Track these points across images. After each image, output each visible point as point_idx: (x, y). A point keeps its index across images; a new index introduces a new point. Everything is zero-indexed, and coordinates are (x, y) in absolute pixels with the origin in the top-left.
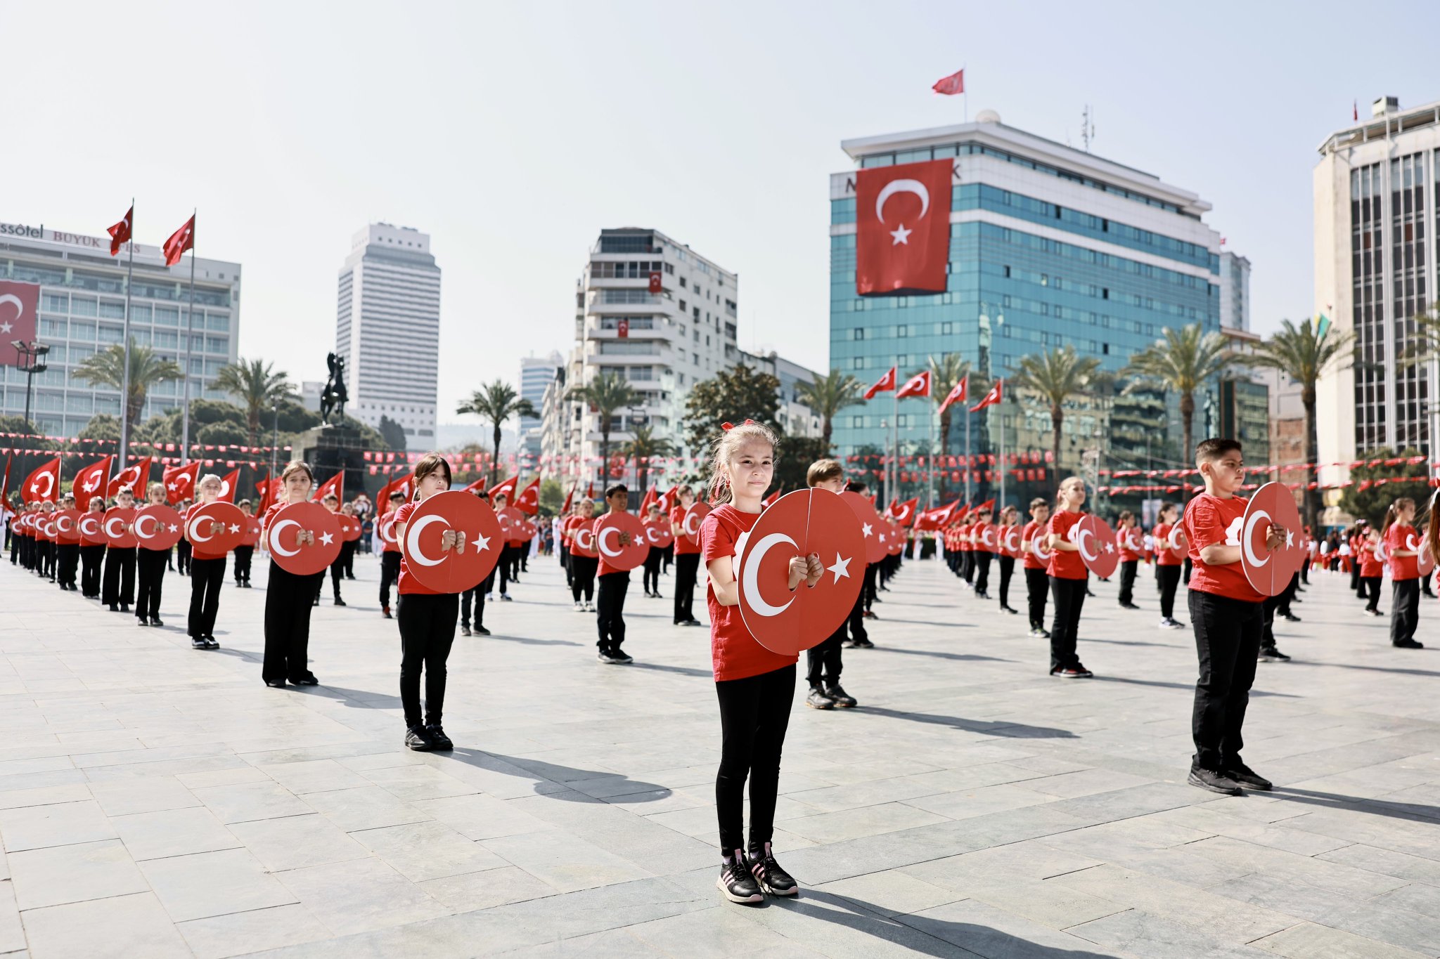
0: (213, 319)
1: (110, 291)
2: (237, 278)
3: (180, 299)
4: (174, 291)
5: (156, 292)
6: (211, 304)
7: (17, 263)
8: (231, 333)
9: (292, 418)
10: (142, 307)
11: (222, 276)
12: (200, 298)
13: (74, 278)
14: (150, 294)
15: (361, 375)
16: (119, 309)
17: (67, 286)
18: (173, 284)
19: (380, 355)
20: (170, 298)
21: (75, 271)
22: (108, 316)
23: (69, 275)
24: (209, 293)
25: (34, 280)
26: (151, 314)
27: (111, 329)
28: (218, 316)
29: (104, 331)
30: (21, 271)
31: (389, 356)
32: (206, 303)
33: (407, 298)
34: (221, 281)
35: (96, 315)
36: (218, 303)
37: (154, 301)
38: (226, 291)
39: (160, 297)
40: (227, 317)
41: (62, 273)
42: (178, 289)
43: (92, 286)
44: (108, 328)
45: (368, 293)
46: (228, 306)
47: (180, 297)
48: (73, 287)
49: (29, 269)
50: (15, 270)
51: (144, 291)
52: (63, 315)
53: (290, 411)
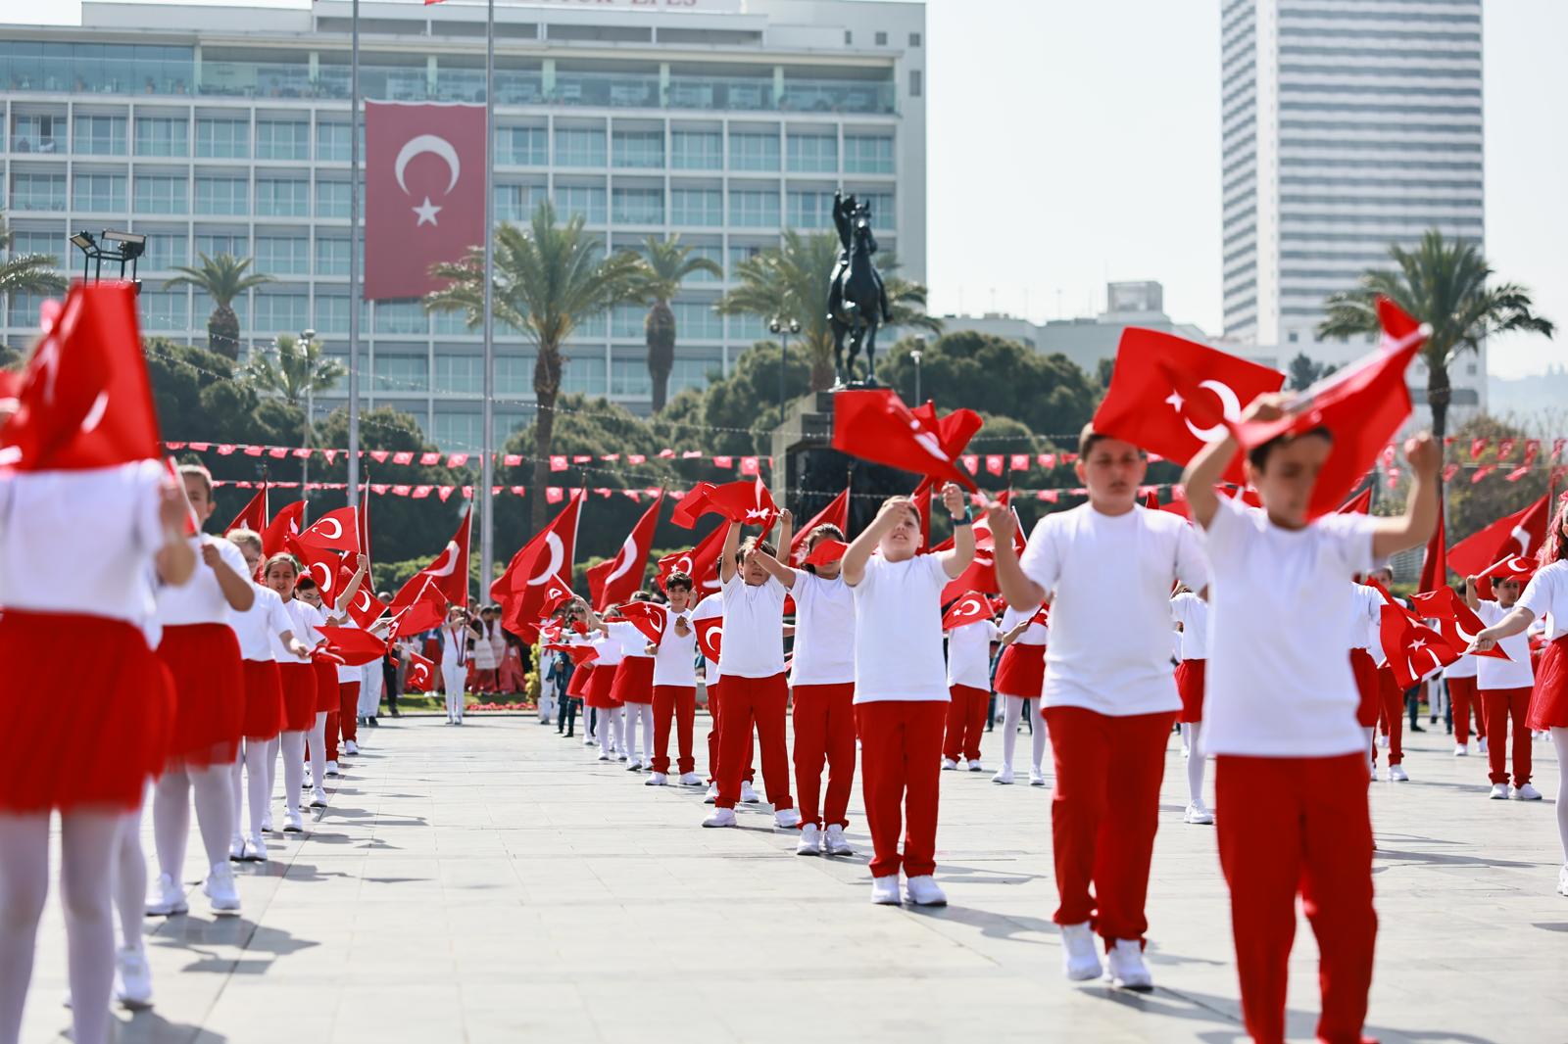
0: (857, 144)
1: (632, 104)
2: (916, 40)
3: (784, 105)
4: (771, 87)
5: (734, 95)
6: (852, 110)
7: (444, 61)
8: (900, 177)
9: (987, 374)
10: (701, 134)
11: (881, 39)
12: (828, 98)
13: (559, 81)
14: (720, 102)
15: (1286, 255)
16: (653, 142)
17: (544, 102)
18: (767, 71)
19: (1329, 200)
20: (765, 105)
21: (562, 65)
22: (630, 164)
23: (549, 74)
24: (848, 84)
25: (480, 97)
26: (719, 149)
27: (639, 192)
28: (868, 138)
29: (625, 199)
30: (457, 78)
31: (1354, 200)
32: (840, 110)
33: (1395, 44)
34: (881, 48)
35: (604, 164)
36: (870, 108)
37: (724, 117)
38: (885, 74)
39: (742, 106)
40: (889, 138)
41: (533, 74)
42: (779, 81)
43: (599, 95)
44: (632, 192)
45: (1292, 40)
46: (890, 110)
47: (783, 99)
48: (556, 102)
49: (467, 72)
50: (440, 77)
51: (707, 95)
52: (539, 169)
53: (982, 359)
